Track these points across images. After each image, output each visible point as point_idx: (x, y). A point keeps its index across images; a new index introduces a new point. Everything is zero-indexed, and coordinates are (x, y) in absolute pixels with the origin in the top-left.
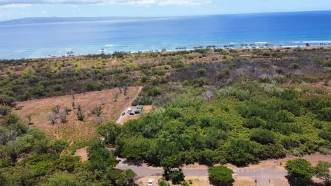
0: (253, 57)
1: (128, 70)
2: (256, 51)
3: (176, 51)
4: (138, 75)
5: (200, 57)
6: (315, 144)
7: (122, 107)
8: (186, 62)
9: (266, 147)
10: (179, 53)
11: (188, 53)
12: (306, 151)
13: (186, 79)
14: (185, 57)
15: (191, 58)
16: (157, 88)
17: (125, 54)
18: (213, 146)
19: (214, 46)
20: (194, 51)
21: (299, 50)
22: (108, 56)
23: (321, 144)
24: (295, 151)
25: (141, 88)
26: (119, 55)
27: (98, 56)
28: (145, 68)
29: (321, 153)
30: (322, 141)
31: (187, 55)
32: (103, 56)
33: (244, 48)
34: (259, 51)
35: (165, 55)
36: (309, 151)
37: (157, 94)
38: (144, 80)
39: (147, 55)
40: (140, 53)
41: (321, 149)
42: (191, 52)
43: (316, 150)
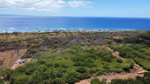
0: (78, 35)
1: (20, 41)
2: (80, 33)
3: (45, 32)
4: (25, 43)
5: (56, 35)
6: (102, 71)
7: (16, 60)
8: (50, 37)
9: (83, 74)
10: (46, 33)
11: (51, 33)
12: (98, 74)
13: (49, 45)
14: (49, 35)
15: (52, 35)
16: (35, 50)
17: (19, 33)
18: (59, 76)
19: (62, 30)
20: (53, 32)
21: (96, 32)
22: (10, 34)
23: (104, 71)
24: (94, 75)
25: (26, 50)
26: (16, 34)
27: (4, 34)
28: (29, 40)
29: (104, 74)
30: (104, 69)
31: (50, 34)
32: (7, 34)
33: (75, 31)
34: (81, 32)
35: (39, 34)
36: (100, 74)
37: (34, 52)
38: (28, 46)
39: (30, 34)
40: (27, 33)
41: (104, 73)
42: (52, 32)
43: (102, 74)
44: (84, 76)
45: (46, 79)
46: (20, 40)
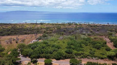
0: (86, 27)
4: (44, 30)
5: (68, 26)
6: (86, 55)
7: (32, 40)
9: (69, 55)
10: (61, 24)
11: (65, 24)
12: (82, 57)
14: (63, 26)
15: (65, 26)
16: (47, 35)
17: (44, 23)
18: (51, 53)
19: (75, 23)
20: (67, 24)
21: (104, 25)
22: (38, 24)
23: (88, 55)
24: (79, 57)
25: (42, 34)
26: (41, 24)
27: (35, 24)
28: (48, 28)
29: (88, 58)
33: (85, 24)
34: (90, 25)
35: (57, 25)
36: (84, 57)
38: (45, 32)
39: (51, 24)
40: (49, 23)
41: (88, 57)
42: (66, 24)
43: (86, 57)
44: (69, 56)
45: (41, 53)
46: (42, 28)
